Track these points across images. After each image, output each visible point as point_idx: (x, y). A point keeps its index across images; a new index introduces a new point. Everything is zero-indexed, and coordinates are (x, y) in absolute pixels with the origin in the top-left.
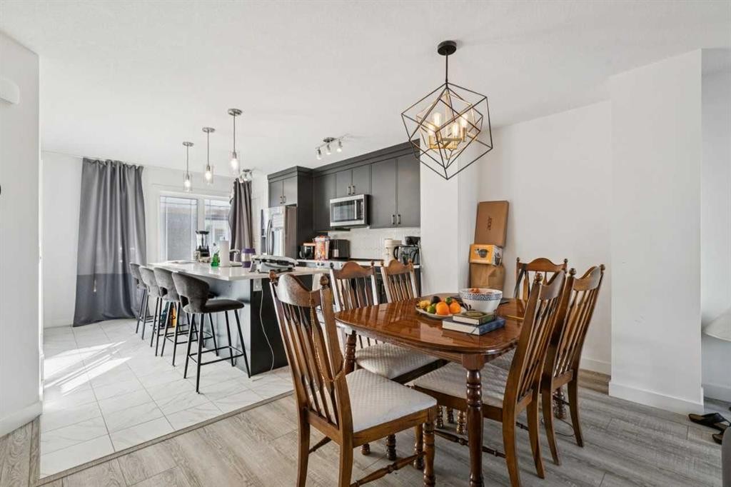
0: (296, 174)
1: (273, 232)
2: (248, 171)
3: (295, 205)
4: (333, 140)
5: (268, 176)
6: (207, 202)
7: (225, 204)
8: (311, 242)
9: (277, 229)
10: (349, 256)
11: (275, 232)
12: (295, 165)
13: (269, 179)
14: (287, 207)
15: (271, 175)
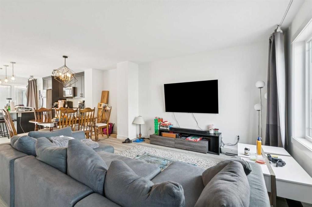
0: (51, 78)
1: (43, 99)
2: (32, 76)
3: (51, 89)
4: (56, 70)
5: (43, 78)
6: (15, 87)
7: (25, 88)
8: (58, 102)
9: (44, 97)
10: (72, 107)
11: (44, 99)
12: (51, 75)
13: (43, 79)
14: (47, 90)
15: (44, 78)
